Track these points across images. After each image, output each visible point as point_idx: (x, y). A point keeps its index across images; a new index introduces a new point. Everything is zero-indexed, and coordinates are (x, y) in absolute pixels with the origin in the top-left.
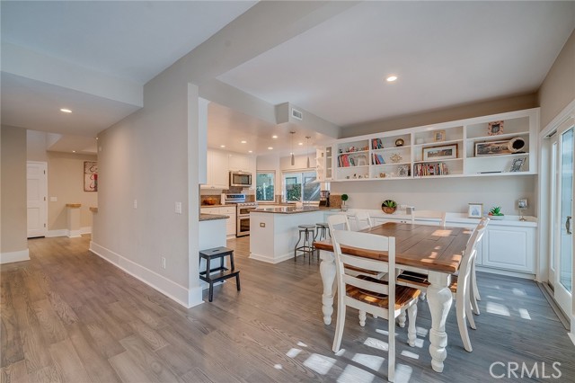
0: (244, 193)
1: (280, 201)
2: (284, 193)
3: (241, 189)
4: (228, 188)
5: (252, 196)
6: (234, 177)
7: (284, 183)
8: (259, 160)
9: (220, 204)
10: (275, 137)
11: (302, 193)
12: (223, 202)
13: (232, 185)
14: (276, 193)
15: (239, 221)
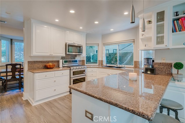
0: (77, 59)
1: (102, 65)
2: (104, 59)
3: (76, 56)
4: (64, 55)
5: (83, 61)
6: (68, 47)
7: (105, 52)
8: (88, 36)
9: (59, 67)
10: (96, 23)
11: (118, 59)
12: (61, 65)
13: (67, 53)
14: (99, 58)
15: (72, 81)
